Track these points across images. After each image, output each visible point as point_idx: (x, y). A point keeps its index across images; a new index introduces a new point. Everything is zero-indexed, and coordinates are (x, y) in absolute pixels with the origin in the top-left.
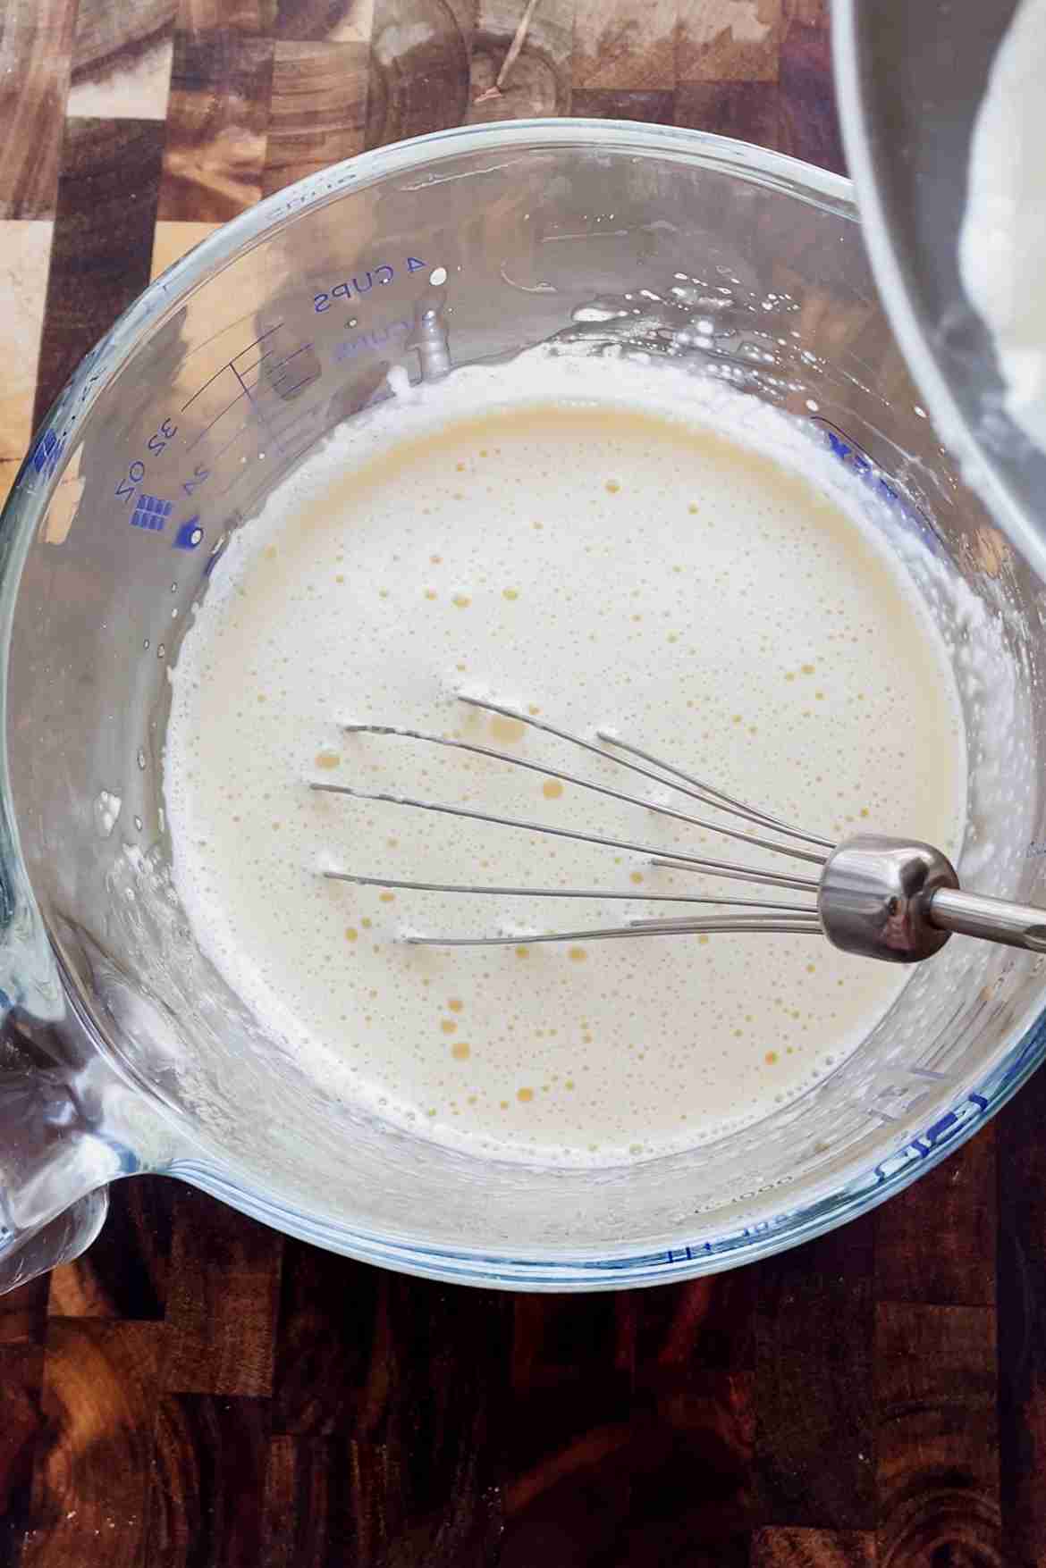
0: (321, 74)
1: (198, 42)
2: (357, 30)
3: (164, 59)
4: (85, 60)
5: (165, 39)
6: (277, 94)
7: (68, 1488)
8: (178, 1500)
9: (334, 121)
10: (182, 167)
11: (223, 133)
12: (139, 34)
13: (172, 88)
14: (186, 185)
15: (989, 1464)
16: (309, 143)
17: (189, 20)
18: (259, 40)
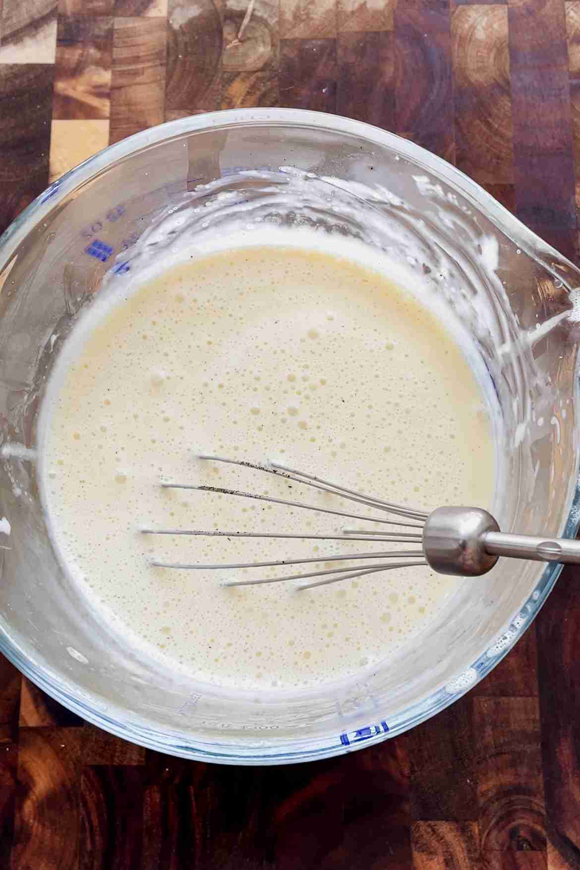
0: (140, 35)
1: (71, 20)
2: (159, 10)
3: (52, 30)
4: (8, 32)
5: (53, 18)
6: (116, 47)
7: (34, 819)
8: (96, 822)
9: (149, 61)
10: (65, 89)
11: (88, 70)
12: (37, 16)
13: (58, 46)
14: (67, 100)
15: (539, 781)
16: (136, 73)
17: (65, 8)
18: (105, 18)
